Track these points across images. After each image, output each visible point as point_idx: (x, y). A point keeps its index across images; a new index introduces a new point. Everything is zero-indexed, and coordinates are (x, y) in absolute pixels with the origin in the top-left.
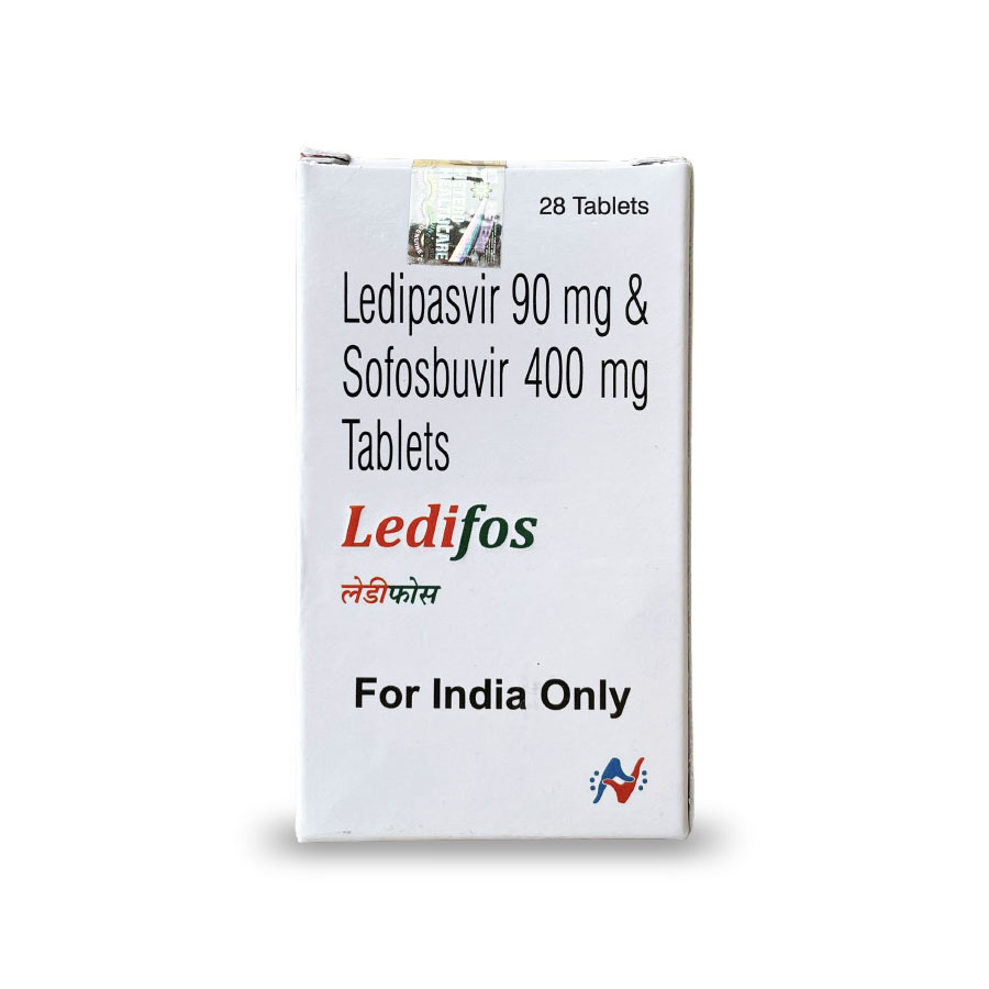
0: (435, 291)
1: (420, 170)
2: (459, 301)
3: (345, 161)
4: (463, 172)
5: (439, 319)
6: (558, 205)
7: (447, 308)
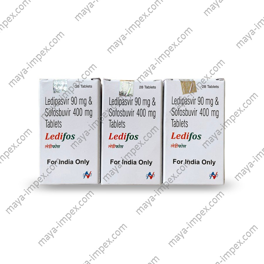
0: (123, 100)
1: (121, 82)
2: (127, 102)
3: (110, 80)
4: (127, 82)
5: (124, 105)
6: (142, 87)
7: (125, 103)
